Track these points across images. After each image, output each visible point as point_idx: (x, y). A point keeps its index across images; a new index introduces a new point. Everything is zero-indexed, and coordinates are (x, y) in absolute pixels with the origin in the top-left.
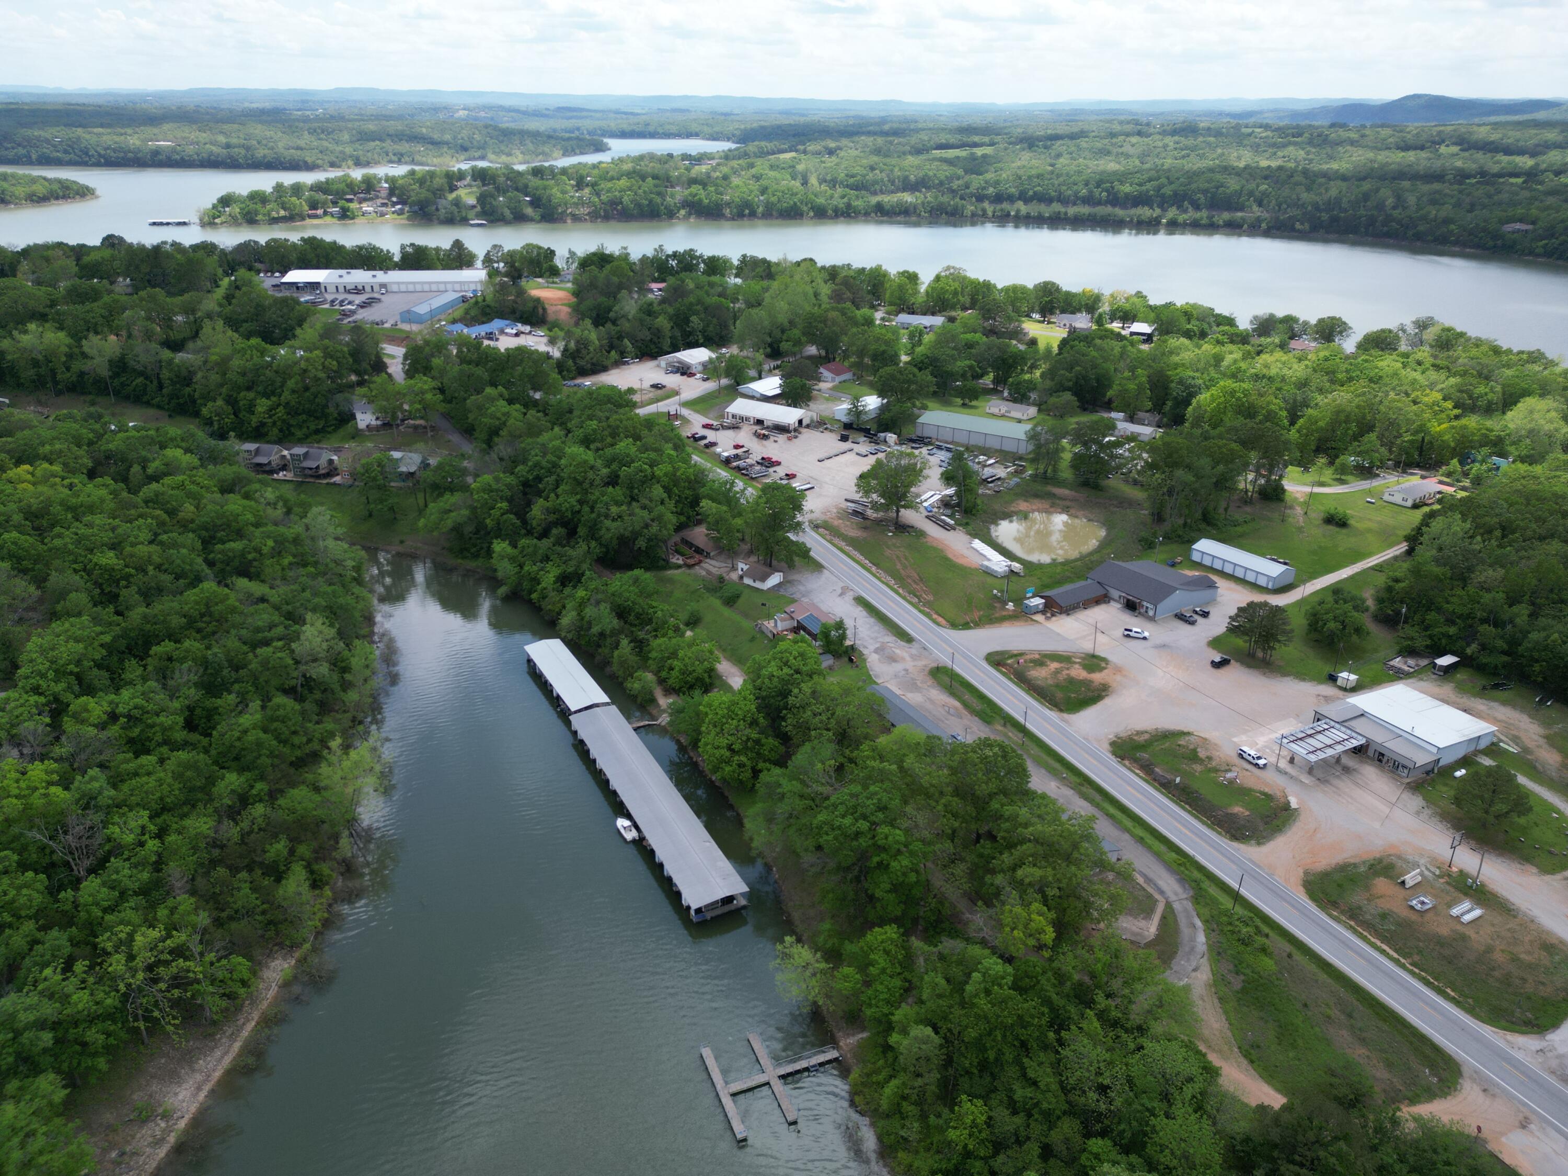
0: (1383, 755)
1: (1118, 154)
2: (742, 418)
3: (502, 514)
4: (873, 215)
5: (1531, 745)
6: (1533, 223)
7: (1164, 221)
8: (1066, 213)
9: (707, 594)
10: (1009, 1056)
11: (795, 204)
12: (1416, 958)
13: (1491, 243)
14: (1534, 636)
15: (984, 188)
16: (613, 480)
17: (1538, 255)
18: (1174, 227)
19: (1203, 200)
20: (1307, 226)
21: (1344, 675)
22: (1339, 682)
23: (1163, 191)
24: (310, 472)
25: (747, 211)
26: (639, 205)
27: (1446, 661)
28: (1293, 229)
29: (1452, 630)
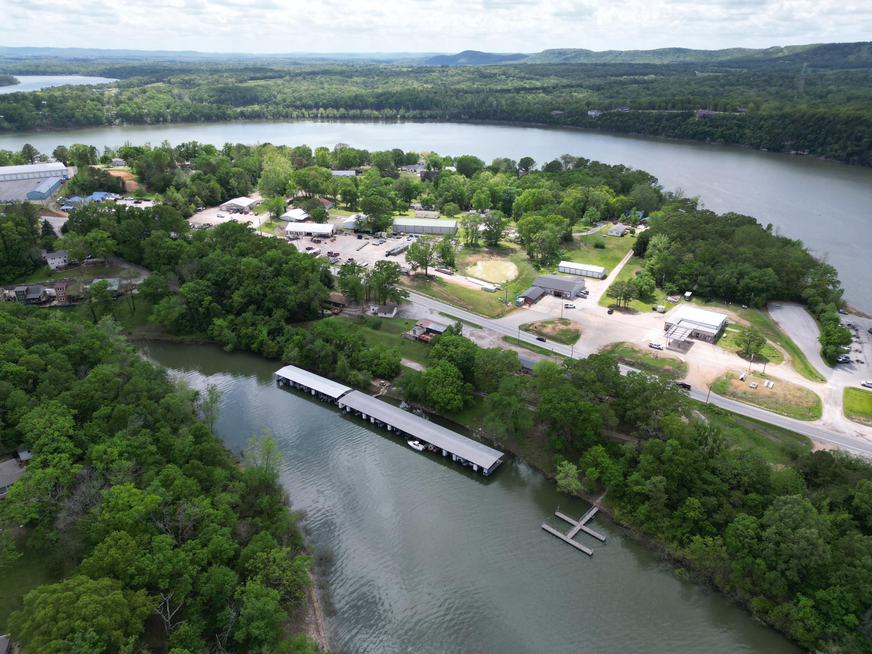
0: (698, 334)
1: (351, 82)
2: (297, 233)
3: (210, 303)
4: (240, 118)
5: (737, 320)
6: (562, 110)
7: (399, 116)
8: (348, 114)
9: (359, 326)
10: (695, 476)
11: (191, 113)
12: (765, 405)
13: (548, 120)
14: (719, 277)
15: (294, 102)
16: (278, 273)
17: (568, 125)
18: (404, 119)
19: (410, 105)
20: (467, 116)
21: (659, 306)
22: (658, 310)
23: (390, 101)
24: (35, 301)
25: (161, 119)
26: (86, 117)
27: (688, 294)
28: (461, 118)
29: (686, 281)
